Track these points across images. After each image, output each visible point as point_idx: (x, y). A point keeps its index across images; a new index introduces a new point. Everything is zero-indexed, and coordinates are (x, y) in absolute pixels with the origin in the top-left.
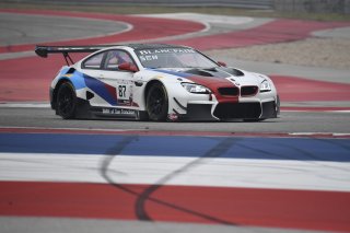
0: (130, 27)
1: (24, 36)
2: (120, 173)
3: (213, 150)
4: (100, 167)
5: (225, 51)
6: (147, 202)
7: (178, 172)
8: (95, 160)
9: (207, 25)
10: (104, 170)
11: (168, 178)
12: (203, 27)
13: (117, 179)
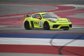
0: (57, 8)
1: (32, 10)
2: (55, 43)
3: (77, 38)
4: (50, 42)
5: (81, 13)
6: (61, 50)
7: (69, 43)
8: (49, 40)
9: (76, 7)
10: (51, 42)
11: (66, 44)
12: (75, 8)
13: (54, 45)
